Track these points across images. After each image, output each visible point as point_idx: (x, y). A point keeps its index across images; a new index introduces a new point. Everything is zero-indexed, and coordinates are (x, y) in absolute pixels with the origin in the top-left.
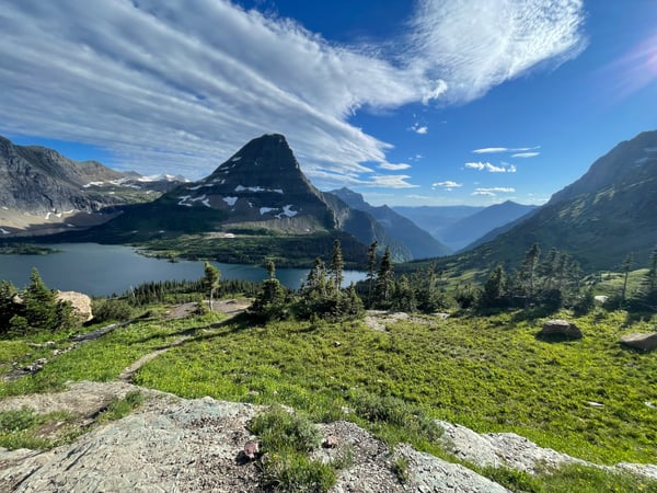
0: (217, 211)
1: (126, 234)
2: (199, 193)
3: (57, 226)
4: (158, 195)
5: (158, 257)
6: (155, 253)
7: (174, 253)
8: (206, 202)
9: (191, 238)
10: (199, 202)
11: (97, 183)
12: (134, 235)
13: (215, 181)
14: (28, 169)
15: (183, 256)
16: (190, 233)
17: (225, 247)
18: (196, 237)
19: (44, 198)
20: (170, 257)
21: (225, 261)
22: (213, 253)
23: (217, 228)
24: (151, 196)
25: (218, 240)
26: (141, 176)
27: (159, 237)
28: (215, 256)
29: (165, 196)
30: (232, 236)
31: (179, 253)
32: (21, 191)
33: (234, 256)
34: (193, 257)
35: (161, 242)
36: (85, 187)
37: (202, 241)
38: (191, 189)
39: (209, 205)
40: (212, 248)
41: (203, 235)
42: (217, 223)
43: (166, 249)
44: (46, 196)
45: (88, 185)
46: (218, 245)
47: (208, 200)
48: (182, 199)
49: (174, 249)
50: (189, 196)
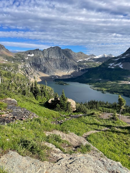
0: (126, 70)
1: (88, 80)
2: (118, 62)
3: (69, 76)
4: (101, 63)
5: (98, 90)
6: (97, 88)
7: (104, 89)
8: (121, 66)
9: (112, 83)
10: (118, 66)
11: (80, 60)
12: (90, 80)
13: (127, 55)
14: (64, 57)
15: (108, 91)
16: (112, 80)
17: (129, 89)
18: (115, 82)
20: (102, 91)
21: (128, 96)
22: (122, 91)
23: (125, 79)
24: (98, 64)
25: (125, 85)
26: (95, 56)
27: (99, 81)
28: (123, 93)
29: (103, 64)
31: (106, 89)
32: (62, 64)
34: (112, 92)
35: (100, 84)
36: (77, 62)
37: (117, 85)
38: (115, 60)
39: (122, 68)
40: (121, 88)
41: (118, 82)
42: (125, 76)
43: (101, 87)
44: (67, 66)
45: (78, 61)
46: (125, 87)
47: (122, 65)
48: (110, 65)
49: (104, 87)
50: (113, 64)
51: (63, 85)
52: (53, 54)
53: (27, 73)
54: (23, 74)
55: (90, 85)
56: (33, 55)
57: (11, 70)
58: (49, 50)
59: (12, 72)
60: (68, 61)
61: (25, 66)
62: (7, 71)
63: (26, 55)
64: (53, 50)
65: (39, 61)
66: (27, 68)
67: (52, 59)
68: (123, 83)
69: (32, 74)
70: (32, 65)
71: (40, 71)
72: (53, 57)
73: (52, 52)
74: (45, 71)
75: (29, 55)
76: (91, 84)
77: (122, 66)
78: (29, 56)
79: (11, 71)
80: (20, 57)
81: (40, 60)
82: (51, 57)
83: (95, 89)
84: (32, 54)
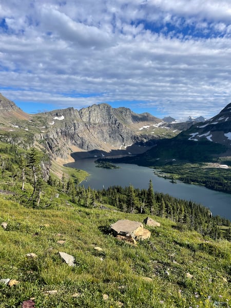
0: (218, 145)
1: (153, 160)
2: (206, 130)
5: (165, 178)
6: (164, 175)
7: (176, 176)
8: (209, 138)
9: (192, 166)
10: (204, 138)
11: (146, 127)
12: (157, 161)
13: (220, 119)
14: (116, 121)
15: (181, 179)
16: (193, 162)
17: (217, 176)
18: (196, 165)
19: (120, 137)
20: (172, 179)
21: (212, 188)
22: (204, 179)
23: (213, 160)
24: (175, 132)
25: (212, 169)
26: (174, 120)
27: (171, 163)
28: (204, 182)
30: (226, 167)
31: (180, 176)
32: (112, 133)
33: (221, 184)
34: (188, 181)
35: (171, 168)
36: (140, 129)
37: (200, 169)
38: (200, 127)
39: (211, 140)
40: (205, 175)
41: (201, 165)
42: (216, 155)
43: (173, 173)
44: (121, 136)
45: (142, 128)
46: (211, 174)
47: (211, 136)
48: (192, 136)
49: (178, 173)
50: (198, 133)
51: (109, 168)
52: (97, 116)
53: (51, 148)
54: (41, 149)
55: (155, 168)
56: (62, 118)
57: (19, 142)
58: (90, 110)
59: (20, 146)
60: (124, 128)
61: (47, 136)
62: (11, 143)
63: (50, 117)
64: (97, 109)
65: (73, 128)
66: (51, 140)
67: (95, 124)
68: (210, 167)
69: (59, 150)
70: (60, 134)
71: (74, 145)
72: (97, 122)
73: (96, 112)
74: (83, 145)
75: (56, 118)
76: (157, 167)
77: (211, 138)
78: (56, 120)
79: (19, 144)
80: (40, 121)
81: (75, 126)
82: (93, 121)
83: (161, 175)
84: (61, 116)
